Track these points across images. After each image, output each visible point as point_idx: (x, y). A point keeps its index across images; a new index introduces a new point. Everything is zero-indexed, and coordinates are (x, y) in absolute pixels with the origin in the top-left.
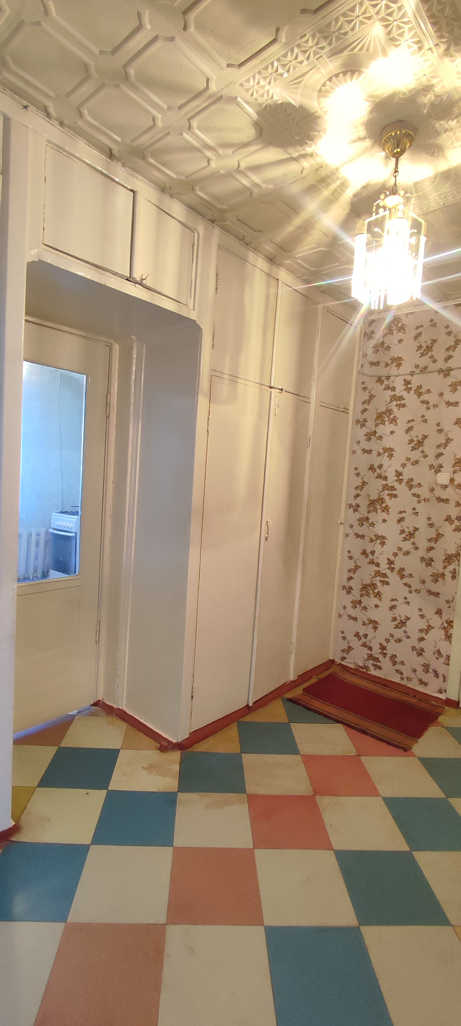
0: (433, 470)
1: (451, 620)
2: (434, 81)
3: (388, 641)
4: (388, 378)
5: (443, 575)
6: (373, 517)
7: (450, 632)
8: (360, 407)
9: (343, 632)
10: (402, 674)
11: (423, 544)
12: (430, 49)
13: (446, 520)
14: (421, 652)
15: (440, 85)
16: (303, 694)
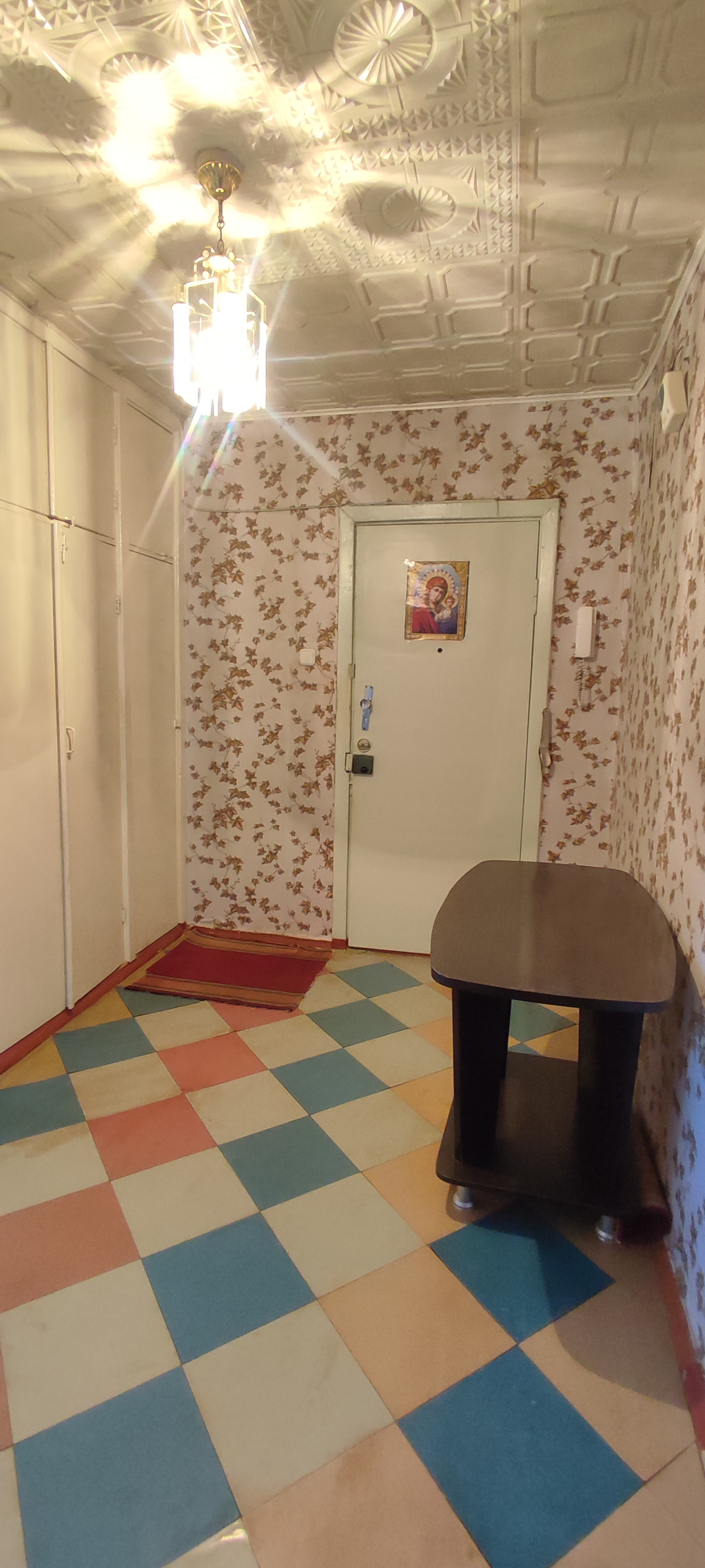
0: (294, 646)
1: (330, 840)
2: (262, 110)
3: (255, 882)
4: (225, 514)
5: (317, 784)
6: (220, 715)
7: (330, 856)
8: (189, 556)
9: (194, 882)
10: (277, 921)
11: (289, 747)
12: (256, 65)
13: (315, 712)
14: (297, 889)
15: (271, 118)
16: (147, 976)
